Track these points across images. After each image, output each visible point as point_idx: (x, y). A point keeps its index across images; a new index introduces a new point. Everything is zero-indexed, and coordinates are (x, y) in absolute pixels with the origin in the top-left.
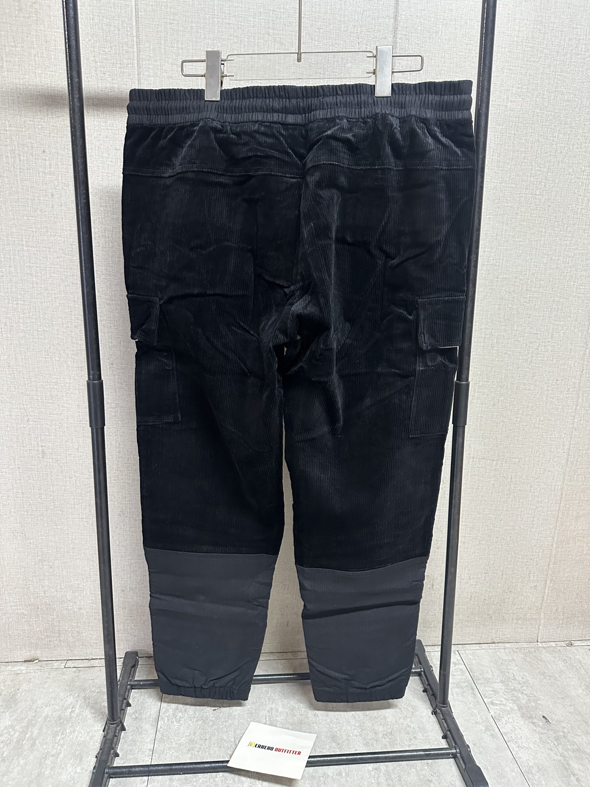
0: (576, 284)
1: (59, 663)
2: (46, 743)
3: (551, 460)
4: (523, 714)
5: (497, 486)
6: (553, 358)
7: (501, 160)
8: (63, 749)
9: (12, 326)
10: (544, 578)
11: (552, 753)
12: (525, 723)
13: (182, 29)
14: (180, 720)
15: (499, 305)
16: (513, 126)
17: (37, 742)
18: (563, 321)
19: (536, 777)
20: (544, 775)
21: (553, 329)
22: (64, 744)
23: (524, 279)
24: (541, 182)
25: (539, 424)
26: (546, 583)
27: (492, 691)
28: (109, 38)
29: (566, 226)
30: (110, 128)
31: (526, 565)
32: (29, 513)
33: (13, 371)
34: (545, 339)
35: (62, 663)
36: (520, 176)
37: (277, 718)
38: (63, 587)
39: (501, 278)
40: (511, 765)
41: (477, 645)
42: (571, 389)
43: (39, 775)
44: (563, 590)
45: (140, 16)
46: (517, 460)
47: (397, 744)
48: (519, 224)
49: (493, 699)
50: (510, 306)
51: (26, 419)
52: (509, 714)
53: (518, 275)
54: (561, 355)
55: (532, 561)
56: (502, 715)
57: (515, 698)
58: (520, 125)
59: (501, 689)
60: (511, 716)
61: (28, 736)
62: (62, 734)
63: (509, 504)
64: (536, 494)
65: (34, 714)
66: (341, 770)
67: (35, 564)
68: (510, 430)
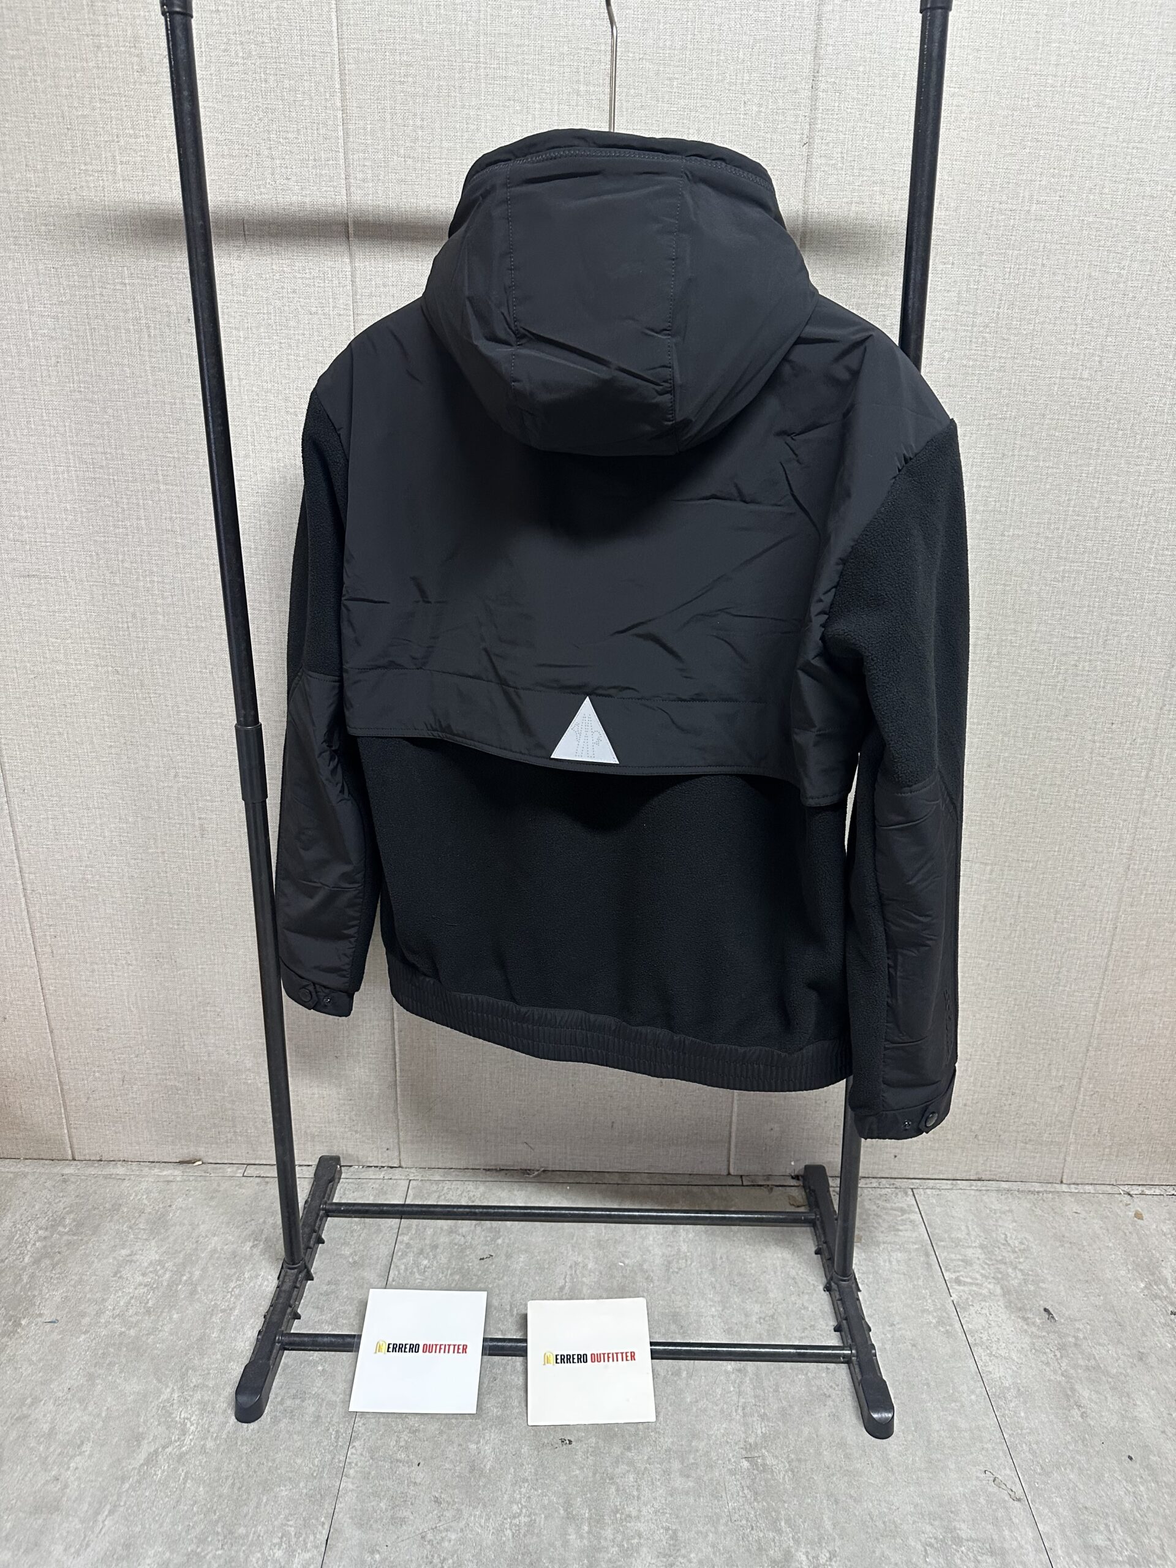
0: (1155, 546)
1: (235, 1169)
2: (212, 1291)
3: (1096, 867)
4: (1010, 1302)
5: (991, 910)
6: (1105, 682)
7: (1016, 315)
8: (238, 1303)
9: (145, 619)
10: (1078, 1073)
11: (1048, 1369)
12: (1009, 1318)
13: (421, 91)
14: (425, 1272)
15: (1004, 585)
16: (1041, 249)
17: (199, 1289)
18: (1127, 615)
19: (1013, 1404)
20: (1025, 1402)
21: (1108, 630)
22: (240, 1295)
23: (1053, 538)
24: (1093, 355)
25: (1075, 802)
26: (1081, 1082)
27: (962, 1261)
28: (294, 114)
29: (1139, 437)
30: (299, 275)
31: (1044, 1049)
32: (181, 927)
33: (149, 693)
34: (1091, 647)
35: (238, 1168)
36: (1051, 345)
37: (584, 1279)
38: (238, 1047)
39: (1009, 536)
40: (972, 1382)
41: (949, 1182)
42: (1139, 740)
43: (200, 1339)
44: (1112, 1097)
45: (347, 72)
46: (1031, 865)
47: (780, 1335)
48: (1048, 435)
49: (962, 1273)
50: (1025, 586)
51: (172, 773)
52: (985, 1301)
53: (1042, 530)
54: (1121, 677)
55: (1055, 1043)
56: (972, 1301)
57: (1000, 1276)
58: (1054, 247)
59: (978, 1259)
60: (987, 1304)
61: (185, 1278)
62: (237, 1280)
63: (1014, 942)
64: (1065, 925)
65: (194, 1246)
66: (680, 1369)
67: (193, 1009)
68: (1020, 812)
